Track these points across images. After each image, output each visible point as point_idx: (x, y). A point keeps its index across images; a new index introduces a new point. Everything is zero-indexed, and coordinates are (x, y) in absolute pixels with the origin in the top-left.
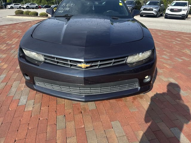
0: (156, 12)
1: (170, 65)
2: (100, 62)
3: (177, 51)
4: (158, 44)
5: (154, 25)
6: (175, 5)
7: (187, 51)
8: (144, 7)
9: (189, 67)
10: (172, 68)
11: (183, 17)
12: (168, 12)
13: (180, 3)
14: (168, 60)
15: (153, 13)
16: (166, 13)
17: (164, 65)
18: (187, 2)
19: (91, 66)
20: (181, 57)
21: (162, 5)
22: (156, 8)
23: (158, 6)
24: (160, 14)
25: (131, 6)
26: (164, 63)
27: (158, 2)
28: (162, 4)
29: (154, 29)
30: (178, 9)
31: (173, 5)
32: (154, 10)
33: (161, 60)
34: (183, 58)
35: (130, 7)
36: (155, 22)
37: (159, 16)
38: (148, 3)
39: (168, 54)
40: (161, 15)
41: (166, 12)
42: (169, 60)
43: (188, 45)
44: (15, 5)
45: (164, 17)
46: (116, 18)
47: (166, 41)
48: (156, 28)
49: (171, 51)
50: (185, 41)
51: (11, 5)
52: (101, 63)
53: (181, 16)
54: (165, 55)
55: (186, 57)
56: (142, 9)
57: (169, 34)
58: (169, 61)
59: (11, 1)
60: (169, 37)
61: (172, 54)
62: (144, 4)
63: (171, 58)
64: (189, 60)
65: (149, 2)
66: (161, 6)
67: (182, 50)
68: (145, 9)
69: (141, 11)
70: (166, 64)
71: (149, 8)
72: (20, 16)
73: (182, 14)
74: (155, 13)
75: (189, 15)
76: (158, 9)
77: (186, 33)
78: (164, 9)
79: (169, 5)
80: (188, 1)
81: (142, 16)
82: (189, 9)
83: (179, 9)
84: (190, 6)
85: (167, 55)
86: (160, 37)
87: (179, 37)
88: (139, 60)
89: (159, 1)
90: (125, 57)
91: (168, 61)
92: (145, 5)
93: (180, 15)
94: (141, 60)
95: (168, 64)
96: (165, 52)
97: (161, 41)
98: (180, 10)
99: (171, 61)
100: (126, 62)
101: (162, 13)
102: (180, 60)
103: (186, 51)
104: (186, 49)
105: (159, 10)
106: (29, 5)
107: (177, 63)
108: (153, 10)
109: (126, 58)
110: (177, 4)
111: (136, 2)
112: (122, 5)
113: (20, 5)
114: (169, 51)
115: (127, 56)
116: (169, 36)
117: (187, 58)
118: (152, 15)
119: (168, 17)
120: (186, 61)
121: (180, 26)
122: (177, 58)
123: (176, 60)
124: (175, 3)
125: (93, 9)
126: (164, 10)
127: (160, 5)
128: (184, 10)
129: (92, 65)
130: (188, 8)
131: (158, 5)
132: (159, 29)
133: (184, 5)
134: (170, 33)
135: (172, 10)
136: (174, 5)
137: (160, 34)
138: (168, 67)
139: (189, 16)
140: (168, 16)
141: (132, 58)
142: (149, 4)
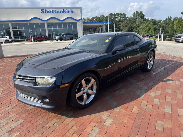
100: (36, 82)
109: (35, 78)
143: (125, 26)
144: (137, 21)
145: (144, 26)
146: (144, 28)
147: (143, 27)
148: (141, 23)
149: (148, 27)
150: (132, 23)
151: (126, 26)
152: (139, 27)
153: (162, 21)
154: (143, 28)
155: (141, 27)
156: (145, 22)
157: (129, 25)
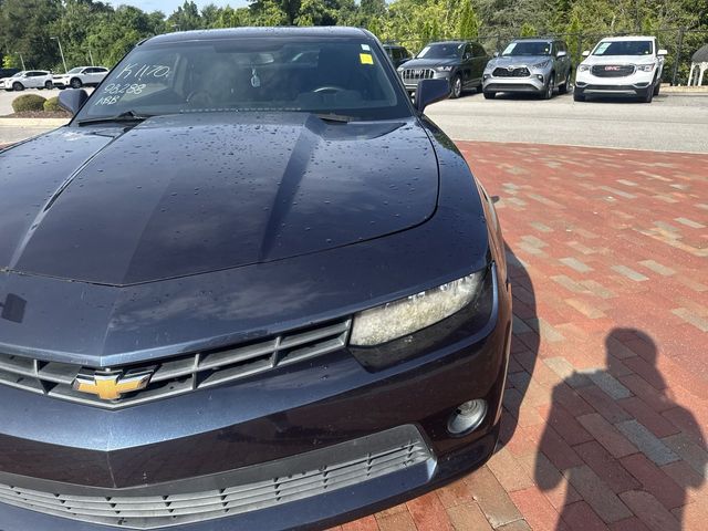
0: (542, 80)
1: (593, 301)
2: (200, 360)
3: (624, 235)
4: (546, 206)
5: (535, 127)
6: (608, 52)
7: (663, 232)
8: (494, 64)
9: (677, 306)
10: (603, 315)
11: (643, 95)
12: (584, 76)
13: (625, 43)
14: (584, 279)
15: (530, 85)
16: (580, 83)
17: (571, 302)
18: (652, 39)
19: (152, 387)
20: (642, 263)
21: (560, 54)
22: (538, 66)
23: (546, 58)
24: (558, 84)
25: (447, 61)
26: (570, 295)
27: (548, 46)
28: (562, 50)
29: (534, 146)
30: (622, 67)
31: (601, 51)
32: (534, 71)
33: (555, 278)
34: (649, 263)
35: (445, 66)
36: (540, 116)
37: (555, 95)
38: (509, 50)
39: (587, 251)
40: (563, 91)
41: (578, 80)
42: (589, 276)
43: (667, 205)
44: (28, 75)
45: (572, 97)
46: (341, 118)
47: (578, 192)
48: (543, 138)
49: (598, 236)
50: (652, 190)
51: (15, 79)
52: (205, 366)
53: (633, 92)
54: (573, 253)
55: (659, 262)
56: (488, 71)
57: (590, 161)
58: (591, 282)
59: (20, 64)
60: (591, 175)
61: (605, 251)
62: (497, 54)
63: (599, 270)
64: (672, 272)
65: (511, 47)
66: (557, 58)
67: (643, 229)
68: (499, 72)
69: (485, 79)
70: (578, 296)
71: (513, 67)
72: (30, 117)
73: (638, 84)
74: (538, 85)
75: (662, 85)
76: (549, 68)
77: (656, 157)
78: (571, 69)
79: (586, 53)
80: (656, 35)
81: (490, 96)
82: (660, 64)
83: (624, 64)
84: (661, 52)
85: (582, 253)
86: (555, 178)
87: (628, 172)
88: (418, 327)
89: (549, 42)
90: (341, 320)
91: (585, 283)
92: (500, 55)
93: (630, 87)
94: (430, 321)
95: (587, 297)
96: (572, 244)
97: (558, 192)
98: (629, 70)
99: (599, 281)
100: (352, 342)
101: (563, 82)
102: (638, 278)
103: (660, 235)
104: (659, 223)
105: (553, 72)
106: (79, 75)
107: (622, 289)
108: (528, 74)
109: (347, 323)
110: (615, 49)
111: (467, 48)
112: (372, 63)
113: (49, 77)
114: (589, 235)
115: (353, 316)
116: (587, 170)
117: (667, 265)
118: (528, 90)
119: (587, 94)
120: (661, 277)
121: (634, 128)
122: (622, 269)
123: (618, 274)
124: (606, 46)
125: (255, 82)
126: (572, 71)
127: (554, 54)
128: (643, 68)
129: (156, 378)
130: (656, 61)
131: (547, 55)
132: (554, 142)
133: (642, 49)
134: (595, 157)
135: (598, 71)
136: (606, 53)
137: (553, 165)
138: (585, 310)
139: (665, 88)
140: (586, 91)
141: (379, 321)
142: (515, 53)
143: (11, 31)
144: (65, 12)
145: (105, 35)
146: (105, 45)
147: (100, 38)
148: (87, 22)
149: (119, 41)
150: (41, 22)
151: (18, 34)
152: (80, 37)
153: (164, 16)
154: (100, 43)
155: (91, 38)
156: (100, 15)
157: (32, 27)
